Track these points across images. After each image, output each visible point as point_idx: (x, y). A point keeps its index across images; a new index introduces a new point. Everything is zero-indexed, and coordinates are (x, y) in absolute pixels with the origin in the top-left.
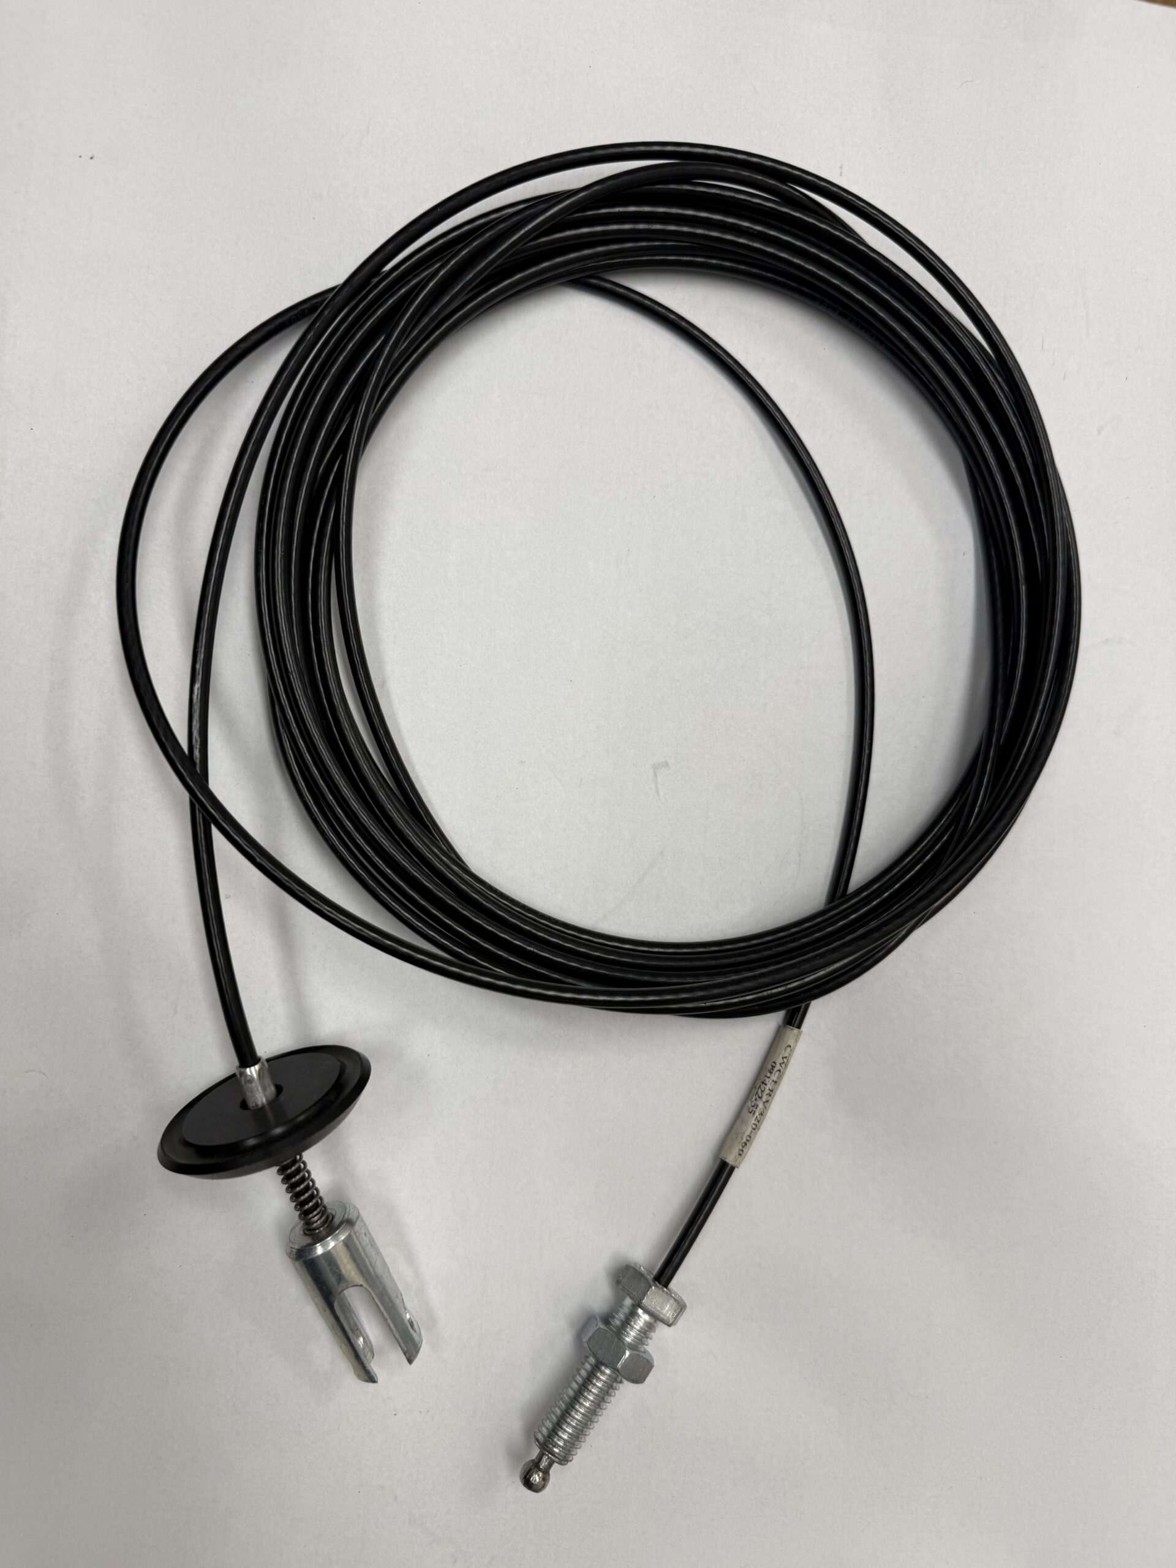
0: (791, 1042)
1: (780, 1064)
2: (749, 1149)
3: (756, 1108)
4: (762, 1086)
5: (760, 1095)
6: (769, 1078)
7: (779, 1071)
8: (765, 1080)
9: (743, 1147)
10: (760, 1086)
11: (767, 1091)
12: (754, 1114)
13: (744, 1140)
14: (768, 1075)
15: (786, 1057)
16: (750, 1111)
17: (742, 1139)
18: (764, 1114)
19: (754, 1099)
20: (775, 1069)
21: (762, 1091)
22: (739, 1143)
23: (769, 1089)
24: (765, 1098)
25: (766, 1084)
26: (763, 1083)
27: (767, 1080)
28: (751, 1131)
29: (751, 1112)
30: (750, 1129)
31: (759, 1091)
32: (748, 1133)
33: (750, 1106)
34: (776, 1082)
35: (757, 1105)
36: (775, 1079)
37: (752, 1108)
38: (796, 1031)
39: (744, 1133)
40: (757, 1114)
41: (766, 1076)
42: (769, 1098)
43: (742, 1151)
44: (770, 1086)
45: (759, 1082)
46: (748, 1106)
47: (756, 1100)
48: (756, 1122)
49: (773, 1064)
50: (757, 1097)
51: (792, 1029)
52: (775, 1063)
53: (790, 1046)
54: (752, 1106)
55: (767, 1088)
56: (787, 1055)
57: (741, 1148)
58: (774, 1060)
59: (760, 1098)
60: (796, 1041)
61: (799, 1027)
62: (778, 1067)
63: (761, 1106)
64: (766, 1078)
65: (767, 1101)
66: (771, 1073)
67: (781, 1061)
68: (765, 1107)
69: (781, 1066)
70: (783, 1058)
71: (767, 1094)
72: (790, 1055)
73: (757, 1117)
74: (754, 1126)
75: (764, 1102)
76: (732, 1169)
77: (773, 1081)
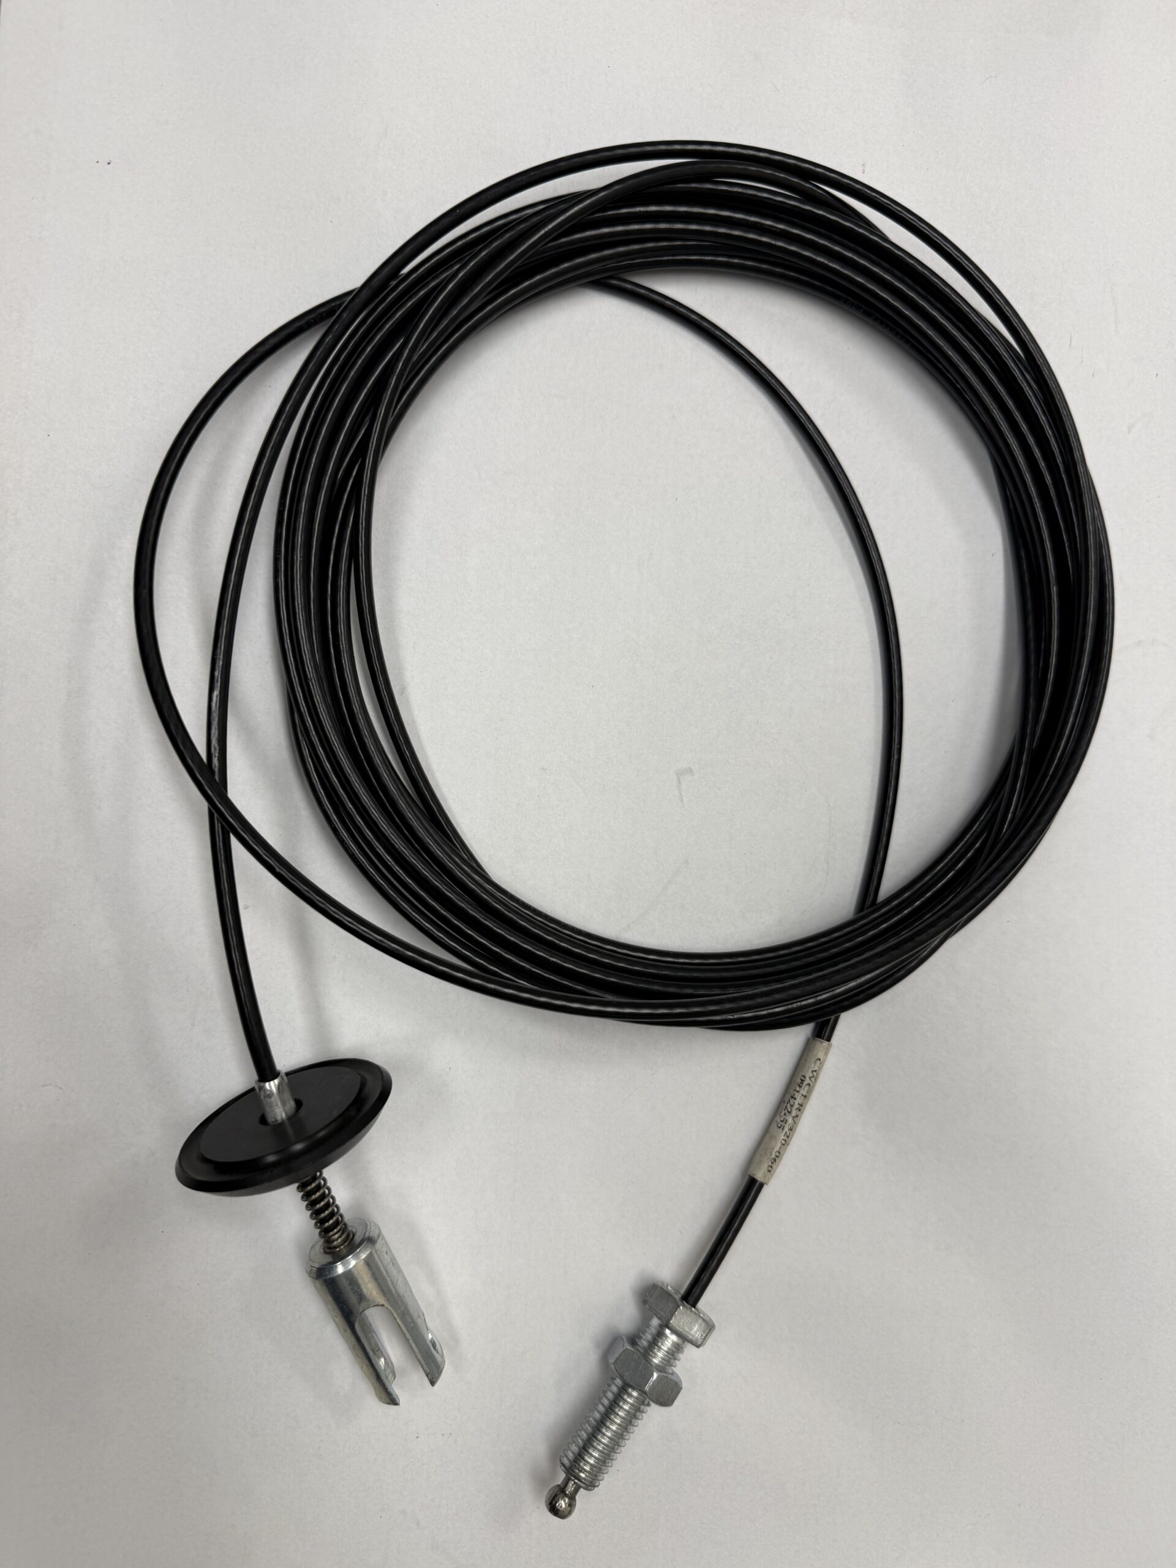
0: (821, 1055)
1: (810, 1078)
2: (778, 1165)
3: (786, 1123)
4: (792, 1101)
5: (790, 1110)
6: (798, 1092)
7: (809, 1085)
8: (794, 1094)
9: (772, 1163)
10: (789, 1101)
11: (796, 1106)
12: (783, 1129)
13: (773, 1156)
14: (798, 1089)
15: (815, 1071)
16: (780, 1126)
17: (771, 1155)
18: (793, 1130)
19: (782, 1114)
20: (805, 1083)
21: (792, 1106)
22: (768, 1159)
23: (799, 1104)
24: (794, 1113)
25: (795, 1099)
26: (792, 1097)
27: (797, 1094)
28: (781, 1148)
29: (780, 1128)
30: (779, 1145)
31: (789, 1106)
32: (777, 1149)
33: (779, 1121)
34: (805, 1096)
35: (786, 1120)
36: (804, 1093)
37: (781, 1123)
38: (826, 1043)
39: (773, 1149)
40: (786, 1129)
41: (795, 1090)
42: (799, 1113)
43: (772, 1167)
44: (799, 1099)
45: (788, 1097)
46: (777, 1121)
47: (785, 1114)
48: (785, 1138)
49: (802, 1078)
50: (786, 1111)
51: (822, 1042)
52: (804, 1077)
53: (820, 1060)
54: (782, 1121)
55: (796, 1102)
56: (816, 1068)
57: (770, 1164)
58: (803, 1074)
59: (790, 1112)
60: (826, 1054)
61: (829, 1040)
62: (807, 1081)
63: (790, 1120)
64: (795, 1092)
65: (797, 1116)
66: (800, 1087)
67: (811, 1075)
68: (795, 1122)
69: (811, 1080)
70: (813, 1072)
71: (797, 1109)
72: (819, 1068)
73: (786, 1132)
74: (783, 1142)
75: (793, 1117)
76: (761, 1186)
77: (802, 1095)
